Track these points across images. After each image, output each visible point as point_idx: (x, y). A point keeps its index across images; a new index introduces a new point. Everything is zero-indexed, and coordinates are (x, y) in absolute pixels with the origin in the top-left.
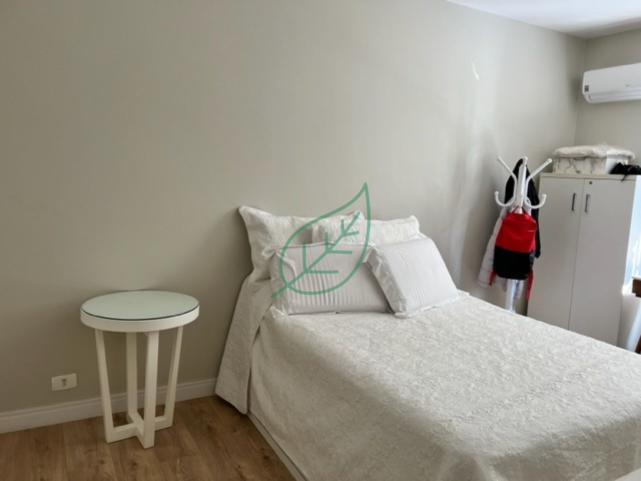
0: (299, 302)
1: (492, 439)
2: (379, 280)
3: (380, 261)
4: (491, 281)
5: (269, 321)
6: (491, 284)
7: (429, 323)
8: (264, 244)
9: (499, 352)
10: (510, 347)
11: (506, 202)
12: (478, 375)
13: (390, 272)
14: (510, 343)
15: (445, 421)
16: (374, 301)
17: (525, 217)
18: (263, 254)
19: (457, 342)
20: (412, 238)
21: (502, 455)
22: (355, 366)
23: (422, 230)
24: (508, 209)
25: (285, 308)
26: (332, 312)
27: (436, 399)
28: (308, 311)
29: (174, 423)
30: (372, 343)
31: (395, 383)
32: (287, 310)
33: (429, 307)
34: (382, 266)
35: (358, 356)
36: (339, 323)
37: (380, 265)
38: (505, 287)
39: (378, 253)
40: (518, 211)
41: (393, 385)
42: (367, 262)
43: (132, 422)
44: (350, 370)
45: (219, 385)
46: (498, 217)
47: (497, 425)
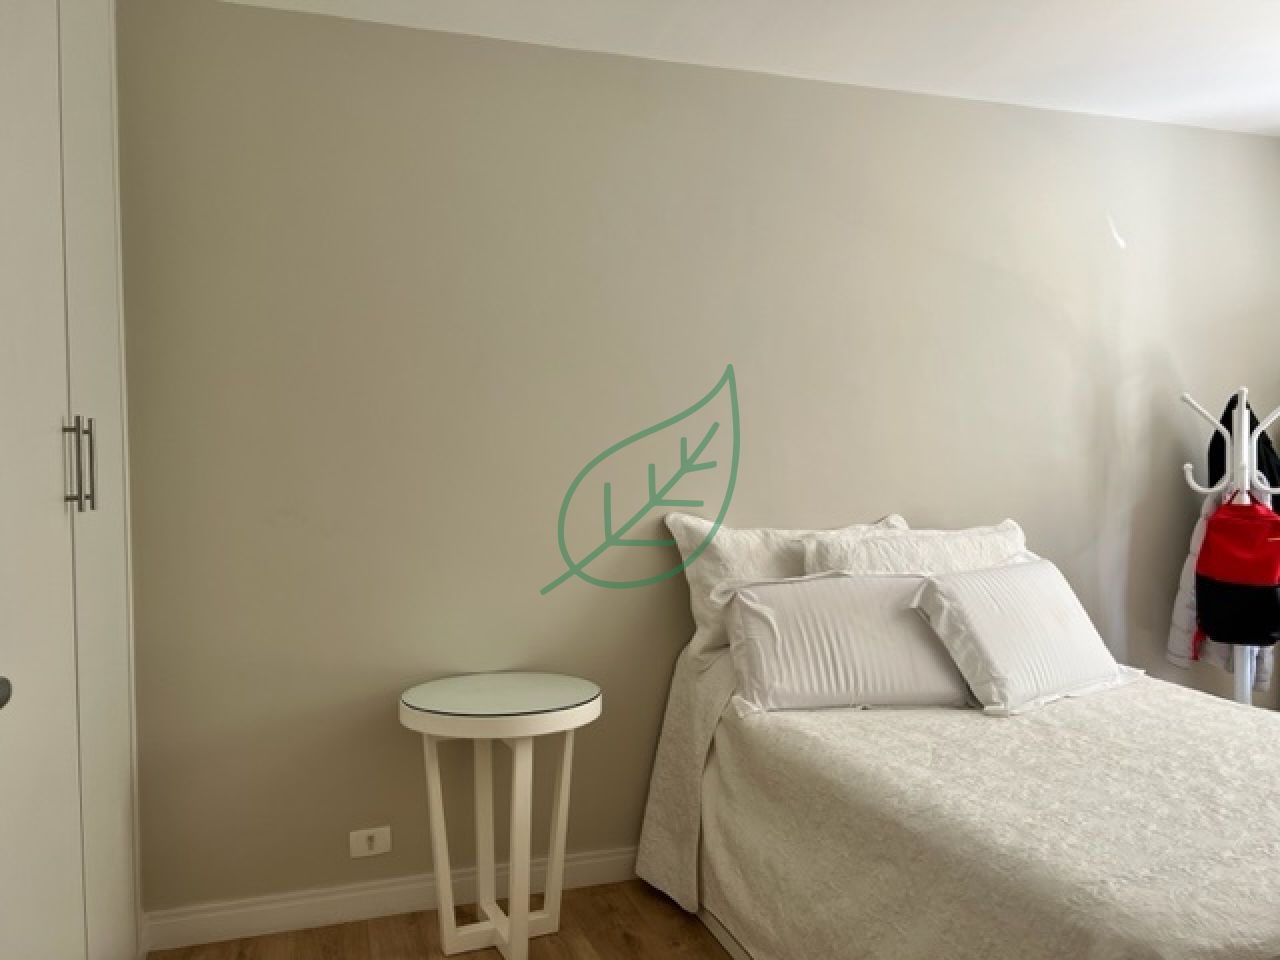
0: (787, 687)
1: (1194, 914)
2: (946, 643)
3: (946, 603)
4: (1197, 653)
5: (732, 724)
6: (1196, 658)
7: (1056, 723)
8: (712, 580)
9: (1212, 772)
10: (1238, 763)
11: (1212, 483)
12: (1165, 810)
13: (967, 626)
14: (1237, 756)
15: (1092, 883)
16: (939, 684)
17: (1256, 511)
18: (713, 597)
19: (1117, 754)
20: (1010, 562)
21: (1219, 946)
22: (903, 793)
23: (1030, 546)
24: (1219, 497)
25: (761, 701)
26: (854, 706)
27: (1072, 846)
28: (807, 705)
29: (561, 927)
30: (937, 756)
31: (984, 820)
32: (764, 702)
33: (1057, 696)
34: (950, 613)
35: (910, 777)
36: (869, 724)
37: (945, 613)
38: (1230, 665)
39: (940, 589)
40: (1241, 499)
41: (983, 823)
42: (920, 608)
43: (486, 918)
44: (895, 801)
45: (641, 858)
46: (1197, 516)
47: (1205, 891)
